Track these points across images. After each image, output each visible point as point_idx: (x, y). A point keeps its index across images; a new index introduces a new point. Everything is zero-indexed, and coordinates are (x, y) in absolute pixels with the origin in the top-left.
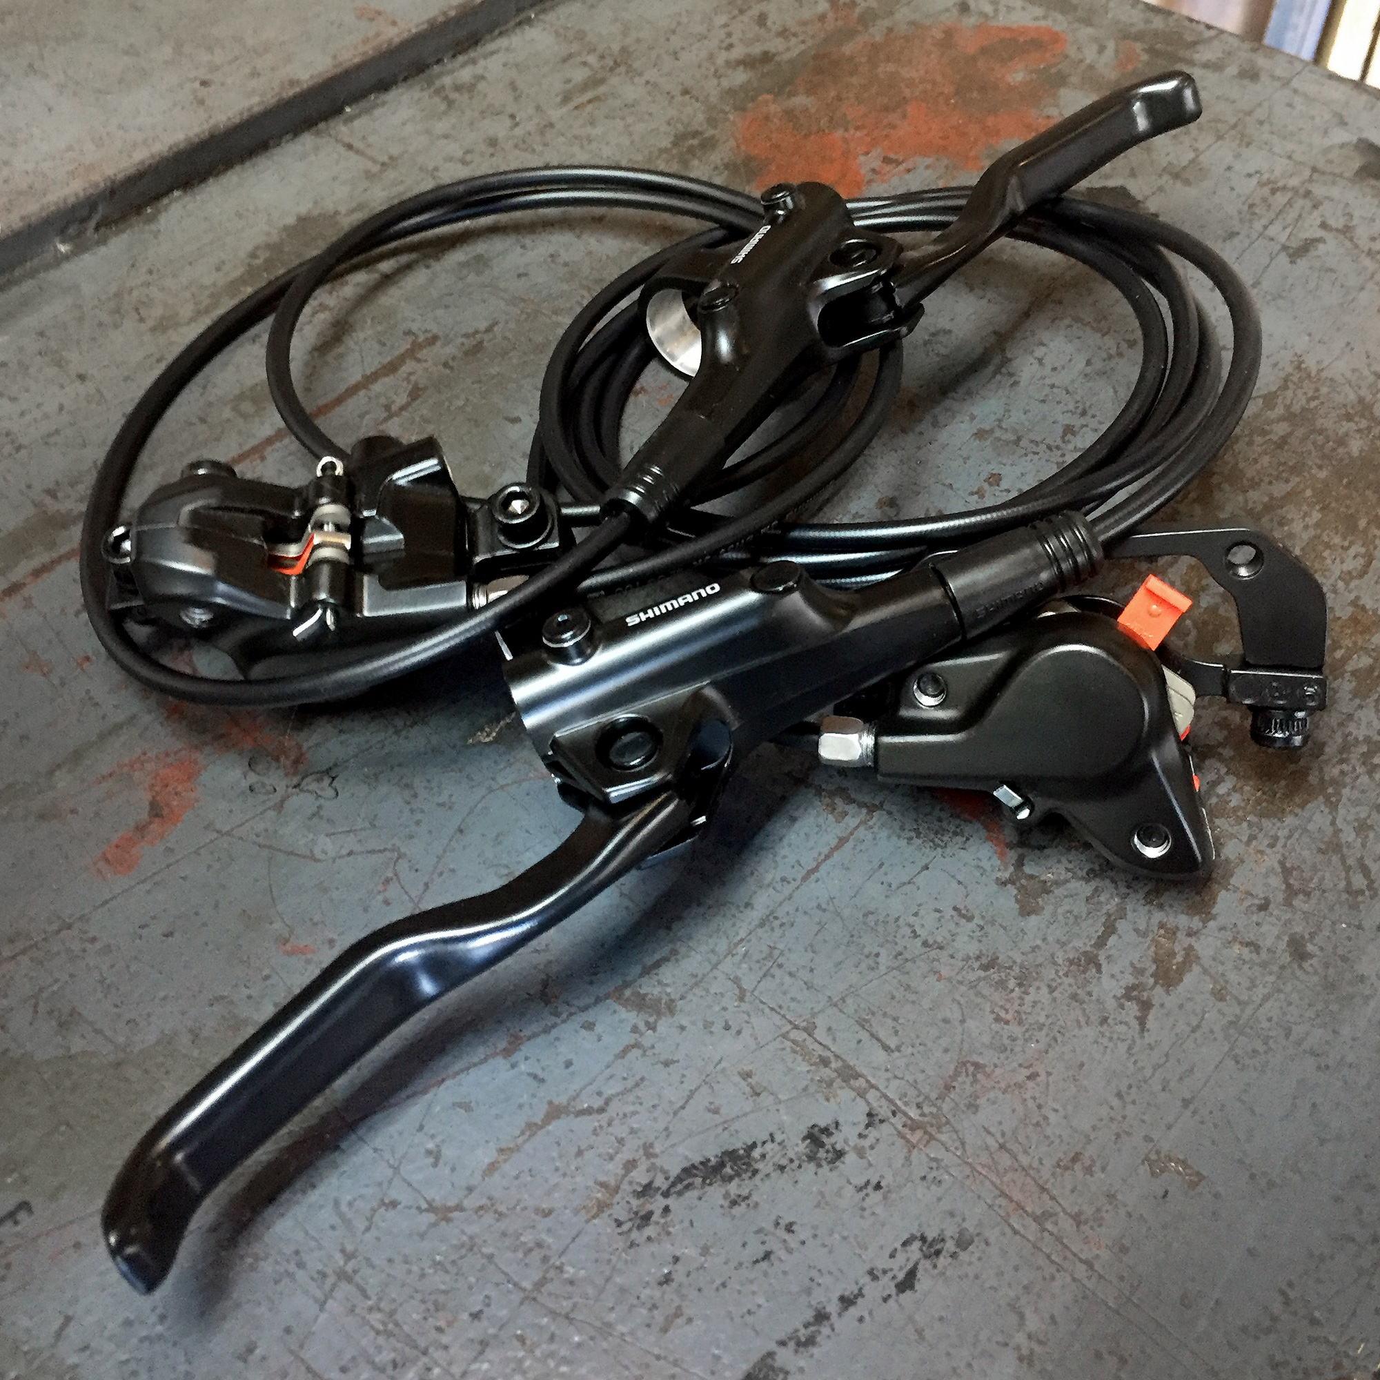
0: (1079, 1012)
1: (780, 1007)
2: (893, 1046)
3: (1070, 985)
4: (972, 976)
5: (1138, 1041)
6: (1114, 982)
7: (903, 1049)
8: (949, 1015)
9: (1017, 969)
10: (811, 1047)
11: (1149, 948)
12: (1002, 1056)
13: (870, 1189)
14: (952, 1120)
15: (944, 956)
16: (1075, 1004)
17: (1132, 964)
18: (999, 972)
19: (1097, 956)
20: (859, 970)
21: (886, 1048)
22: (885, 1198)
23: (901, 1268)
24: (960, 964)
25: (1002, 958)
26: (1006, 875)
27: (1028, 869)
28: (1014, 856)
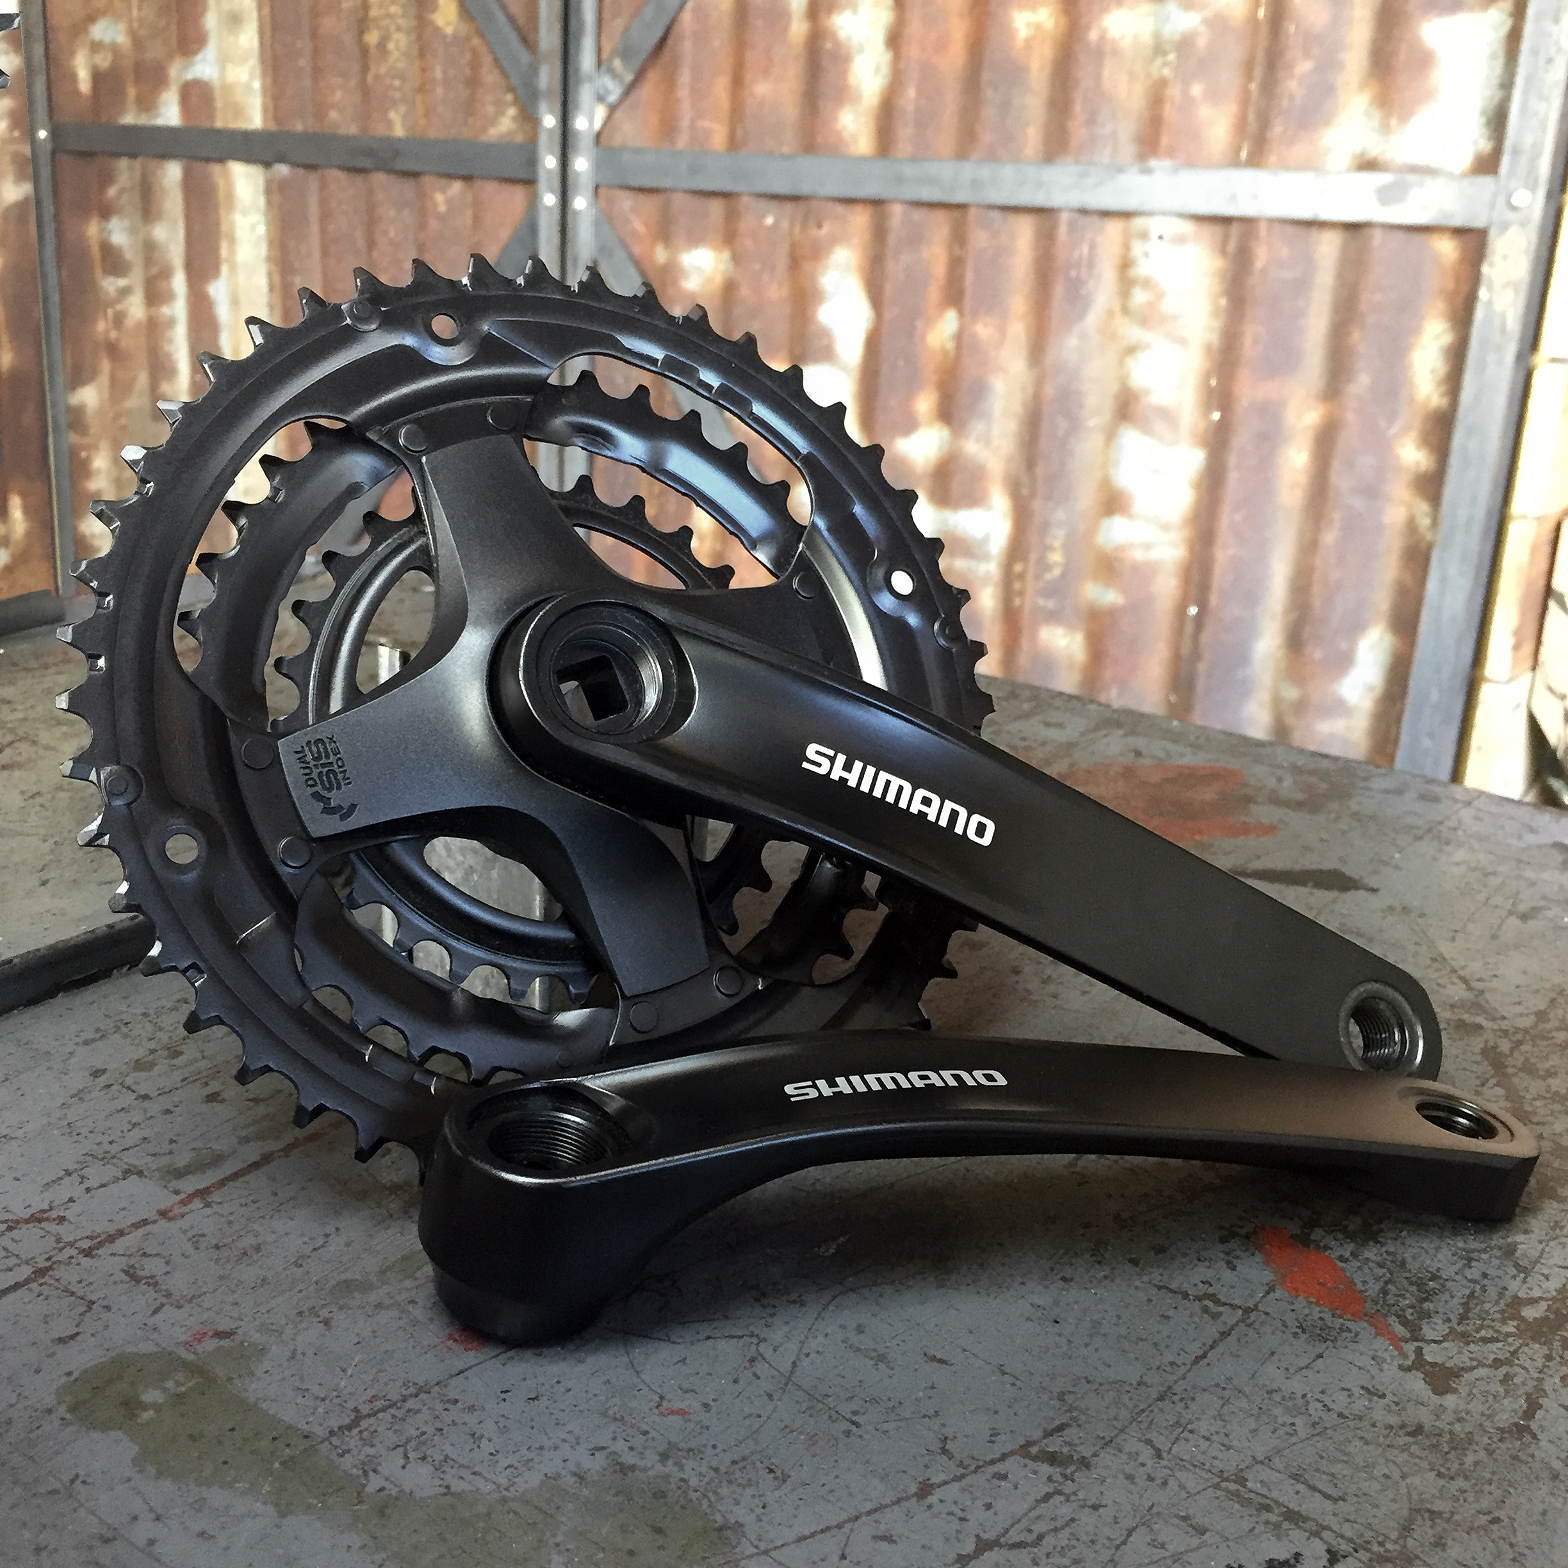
0: (1526, 1470)
1: (1202, 1464)
2: (1335, 1496)
3: (1508, 1449)
4: (1400, 1441)
6: (1554, 1447)
7: (1347, 1498)
8: (1387, 1472)
9: (1446, 1436)
10: (1247, 1496)
12: (1456, 1505)
14: (1421, 1556)
15: (1363, 1424)
16: (1517, 1463)
18: (1428, 1438)
19: (1528, 1426)
20: (1277, 1434)
21: (1327, 1496)
24: (1385, 1432)
25: (1427, 1427)
26: (1409, 1362)
27: (1429, 1358)
28: (1410, 1348)
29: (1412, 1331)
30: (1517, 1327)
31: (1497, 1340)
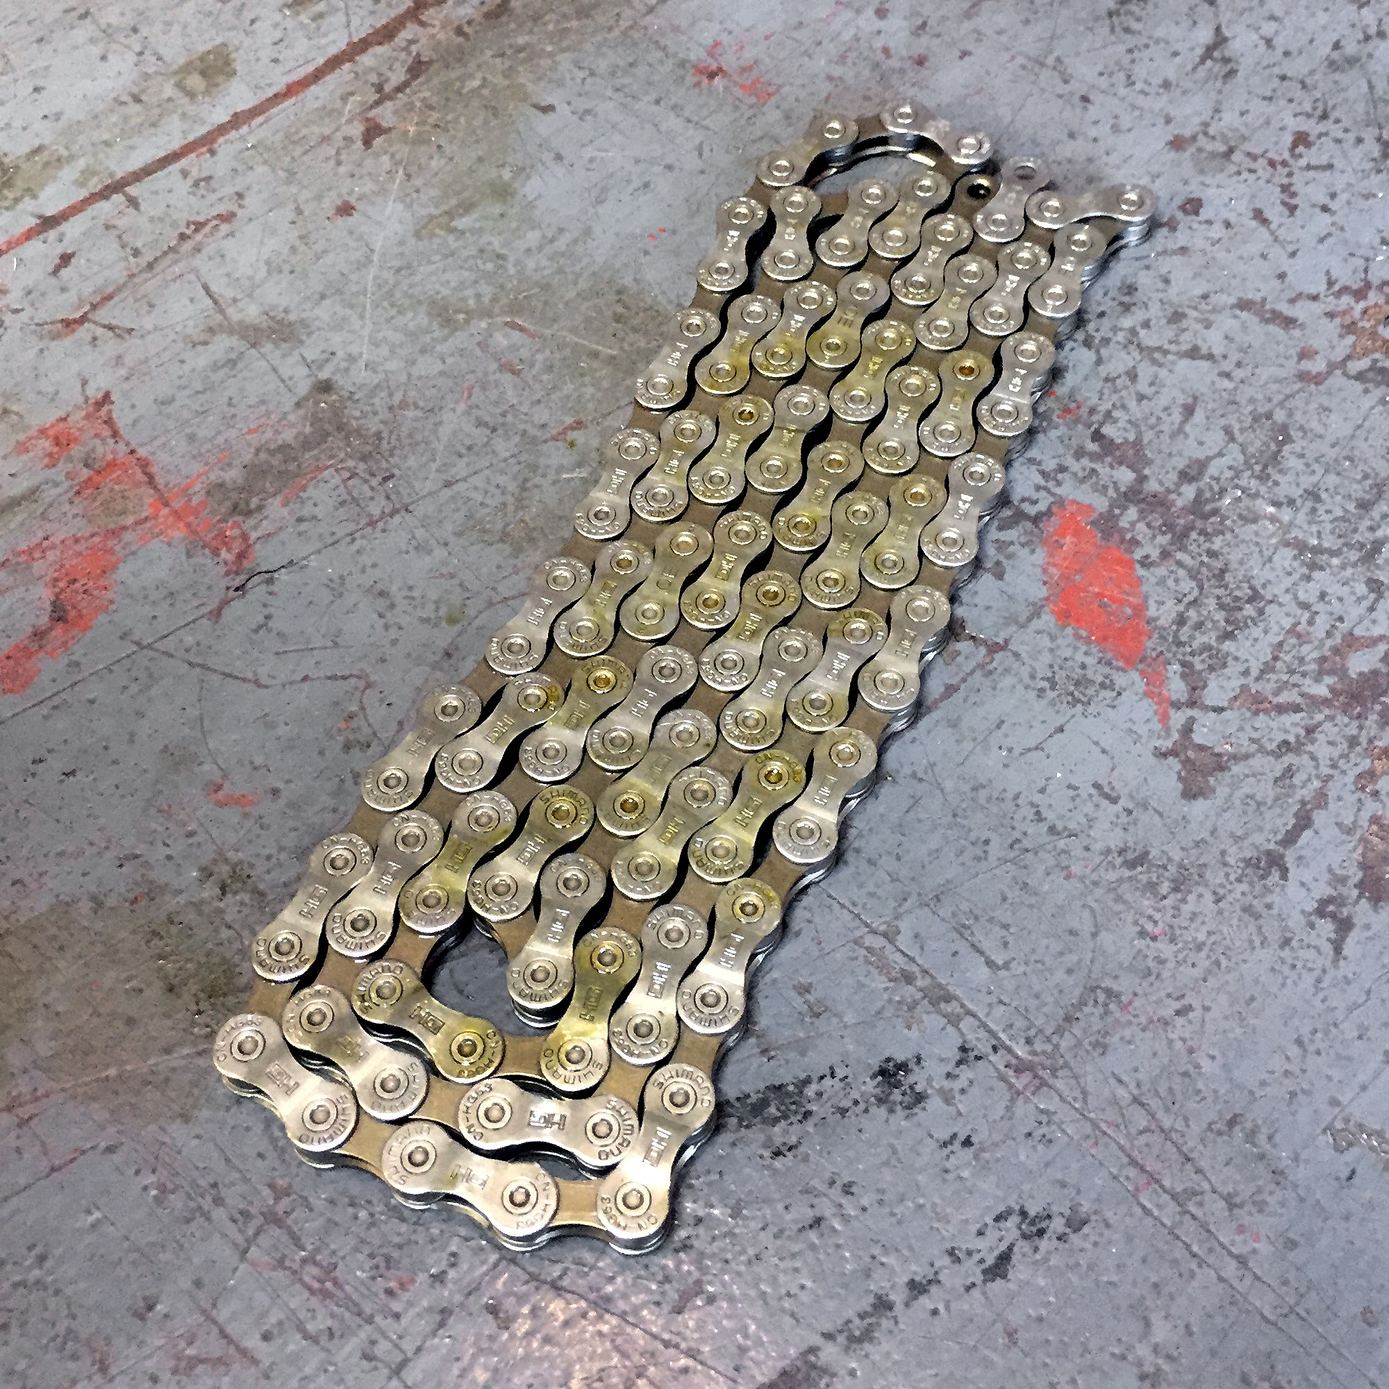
0: (1252, 928)
1: (854, 905)
2: (1000, 962)
3: (1243, 894)
4: (1112, 876)
5: (1332, 972)
6: (1303, 892)
7: (1013, 965)
8: (1075, 924)
9: (1172, 869)
10: (891, 957)
11: (1355, 849)
12: (1145, 984)
13: (957, 1146)
14: (1072, 1064)
15: (1075, 845)
16: (1246, 917)
17: (1330, 870)
18: (1149, 871)
19: (1282, 857)
20: (961, 859)
21: (990, 963)
22: (976, 1157)
23: (991, 1249)
24: (1097, 860)
25: (1154, 853)
26: (1168, 744)
27: (1197, 738)
28: (1178, 718)
29: (1194, 689)
30: (1332, 690)
31: (1297, 709)
